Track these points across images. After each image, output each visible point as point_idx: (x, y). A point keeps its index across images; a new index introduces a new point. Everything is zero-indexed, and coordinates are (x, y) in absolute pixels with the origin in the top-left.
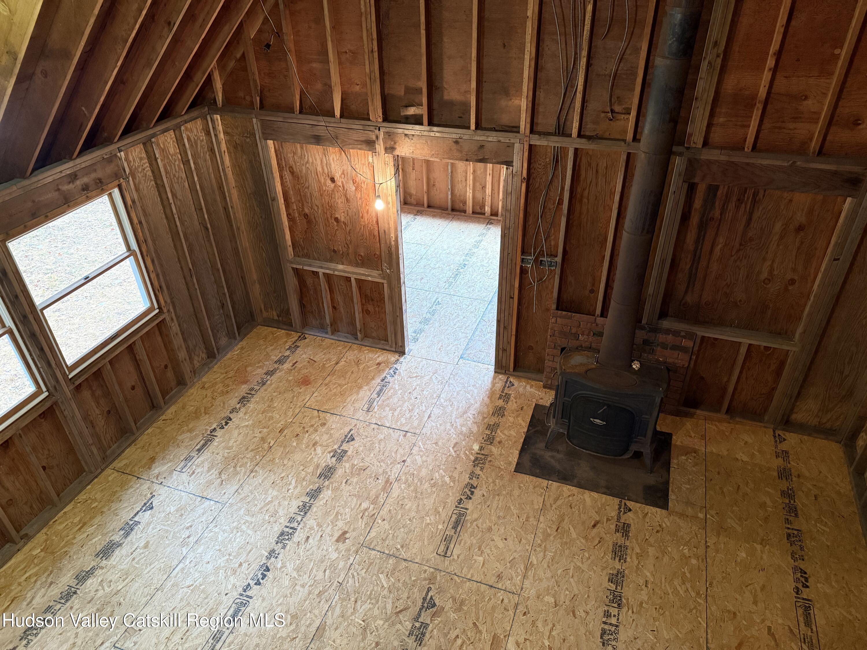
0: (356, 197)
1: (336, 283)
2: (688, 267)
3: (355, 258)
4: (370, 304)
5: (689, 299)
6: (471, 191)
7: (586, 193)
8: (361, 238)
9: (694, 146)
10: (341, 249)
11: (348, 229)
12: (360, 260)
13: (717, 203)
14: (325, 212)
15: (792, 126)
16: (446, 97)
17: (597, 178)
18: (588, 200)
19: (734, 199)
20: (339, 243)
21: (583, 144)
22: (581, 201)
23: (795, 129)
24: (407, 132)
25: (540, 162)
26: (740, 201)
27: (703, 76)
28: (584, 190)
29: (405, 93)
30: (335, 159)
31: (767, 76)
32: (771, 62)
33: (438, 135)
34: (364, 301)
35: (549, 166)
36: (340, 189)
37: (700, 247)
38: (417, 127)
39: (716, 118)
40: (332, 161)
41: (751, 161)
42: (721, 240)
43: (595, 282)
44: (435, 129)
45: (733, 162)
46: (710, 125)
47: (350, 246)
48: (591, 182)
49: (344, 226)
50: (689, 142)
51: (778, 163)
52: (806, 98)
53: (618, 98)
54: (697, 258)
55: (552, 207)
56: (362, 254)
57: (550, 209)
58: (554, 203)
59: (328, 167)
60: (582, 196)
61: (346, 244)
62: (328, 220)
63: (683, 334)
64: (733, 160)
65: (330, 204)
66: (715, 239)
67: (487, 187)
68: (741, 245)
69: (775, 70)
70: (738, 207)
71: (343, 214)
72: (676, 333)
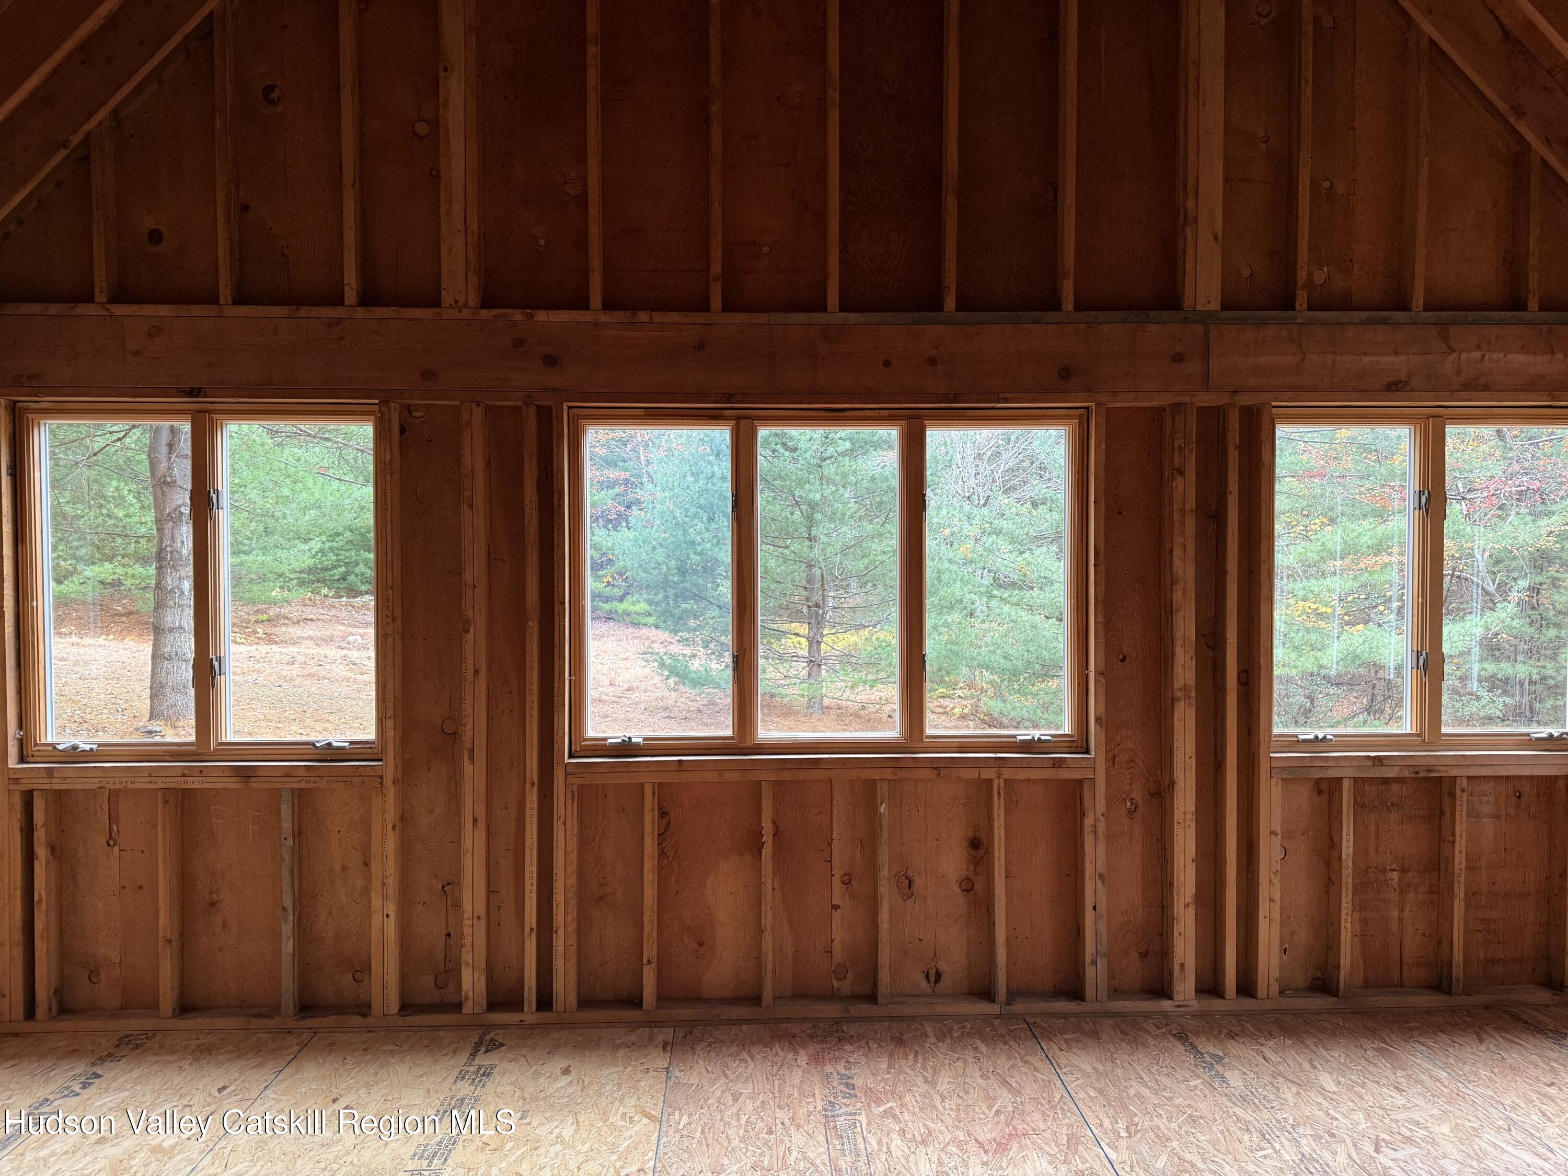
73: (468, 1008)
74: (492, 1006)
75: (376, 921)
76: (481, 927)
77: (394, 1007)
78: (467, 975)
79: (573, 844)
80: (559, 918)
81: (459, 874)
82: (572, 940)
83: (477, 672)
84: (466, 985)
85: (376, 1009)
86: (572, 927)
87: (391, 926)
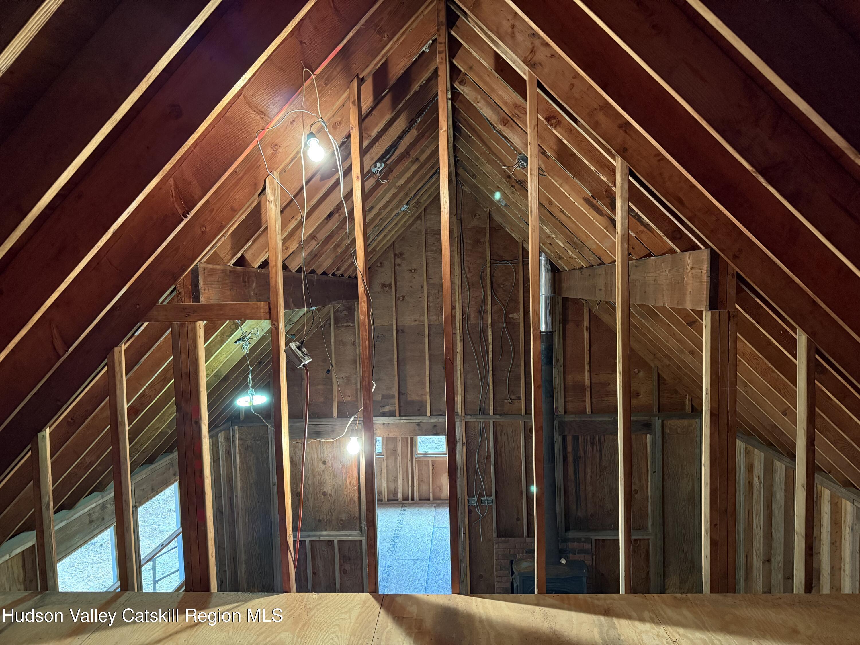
0: (342, 473)
1: (318, 550)
2: (574, 491)
3: (337, 523)
4: (347, 564)
5: (579, 514)
6: (386, 482)
7: (503, 450)
8: (343, 505)
9: (560, 414)
10: (325, 518)
11: (333, 499)
12: (341, 524)
13: (580, 447)
14: (315, 488)
15: (606, 399)
16: (409, 399)
17: (508, 439)
18: (505, 454)
19: (589, 443)
20: (325, 513)
21: (497, 418)
22: (501, 454)
23: (609, 400)
24: (384, 422)
25: (472, 433)
26: (592, 444)
27: (556, 376)
28: (502, 447)
29: (382, 399)
30: (328, 447)
31: (587, 375)
32: (587, 367)
33: (406, 421)
34: (342, 561)
35: (478, 435)
36: (330, 468)
37: (578, 477)
38: (392, 418)
39: (567, 398)
40: (325, 449)
41: (593, 419)
42: (589, 470)
43: (519, 511)
44: (404, 418)
45: (583, 421)
46: (565, 402)
47: (334, 514)
48: (505, 442)
49: (330, 498)
50: (557, 412)
51: (607, 419)
52: (609, 384)
53: (512, 391)
54: (578, 484)
55: (483, 461)
56: (343, 519)
57: (482, 463)
58: (484, 458)
59: (322, 454)
60: (501, 451)
61: (331, 512)
62: (317, 495)
63: (583, 540)
64: (582, 420)
65: (320, 482)
66: (585, 470)
67: (399, 477)
68: (600, 472)
69: (590, 371)
70: (592, 448)
71: (330, 488)
72: (579, 540)
73: (399, 500)
74: (404, 500)
75: (383, 485)
76: (401, 486)
77: (386, 500)
78: (399, 494)
79: (417, 471)
80: (415, 484)
81: (397, 476)
82: (417, 488)
83: (399, 440)
84: (399, 496)
85: (384, 501)
86: (417, 486)
87: (386, 485)
